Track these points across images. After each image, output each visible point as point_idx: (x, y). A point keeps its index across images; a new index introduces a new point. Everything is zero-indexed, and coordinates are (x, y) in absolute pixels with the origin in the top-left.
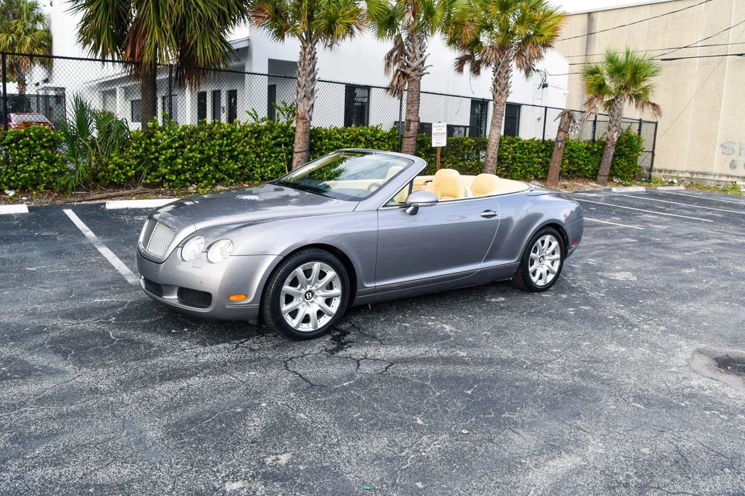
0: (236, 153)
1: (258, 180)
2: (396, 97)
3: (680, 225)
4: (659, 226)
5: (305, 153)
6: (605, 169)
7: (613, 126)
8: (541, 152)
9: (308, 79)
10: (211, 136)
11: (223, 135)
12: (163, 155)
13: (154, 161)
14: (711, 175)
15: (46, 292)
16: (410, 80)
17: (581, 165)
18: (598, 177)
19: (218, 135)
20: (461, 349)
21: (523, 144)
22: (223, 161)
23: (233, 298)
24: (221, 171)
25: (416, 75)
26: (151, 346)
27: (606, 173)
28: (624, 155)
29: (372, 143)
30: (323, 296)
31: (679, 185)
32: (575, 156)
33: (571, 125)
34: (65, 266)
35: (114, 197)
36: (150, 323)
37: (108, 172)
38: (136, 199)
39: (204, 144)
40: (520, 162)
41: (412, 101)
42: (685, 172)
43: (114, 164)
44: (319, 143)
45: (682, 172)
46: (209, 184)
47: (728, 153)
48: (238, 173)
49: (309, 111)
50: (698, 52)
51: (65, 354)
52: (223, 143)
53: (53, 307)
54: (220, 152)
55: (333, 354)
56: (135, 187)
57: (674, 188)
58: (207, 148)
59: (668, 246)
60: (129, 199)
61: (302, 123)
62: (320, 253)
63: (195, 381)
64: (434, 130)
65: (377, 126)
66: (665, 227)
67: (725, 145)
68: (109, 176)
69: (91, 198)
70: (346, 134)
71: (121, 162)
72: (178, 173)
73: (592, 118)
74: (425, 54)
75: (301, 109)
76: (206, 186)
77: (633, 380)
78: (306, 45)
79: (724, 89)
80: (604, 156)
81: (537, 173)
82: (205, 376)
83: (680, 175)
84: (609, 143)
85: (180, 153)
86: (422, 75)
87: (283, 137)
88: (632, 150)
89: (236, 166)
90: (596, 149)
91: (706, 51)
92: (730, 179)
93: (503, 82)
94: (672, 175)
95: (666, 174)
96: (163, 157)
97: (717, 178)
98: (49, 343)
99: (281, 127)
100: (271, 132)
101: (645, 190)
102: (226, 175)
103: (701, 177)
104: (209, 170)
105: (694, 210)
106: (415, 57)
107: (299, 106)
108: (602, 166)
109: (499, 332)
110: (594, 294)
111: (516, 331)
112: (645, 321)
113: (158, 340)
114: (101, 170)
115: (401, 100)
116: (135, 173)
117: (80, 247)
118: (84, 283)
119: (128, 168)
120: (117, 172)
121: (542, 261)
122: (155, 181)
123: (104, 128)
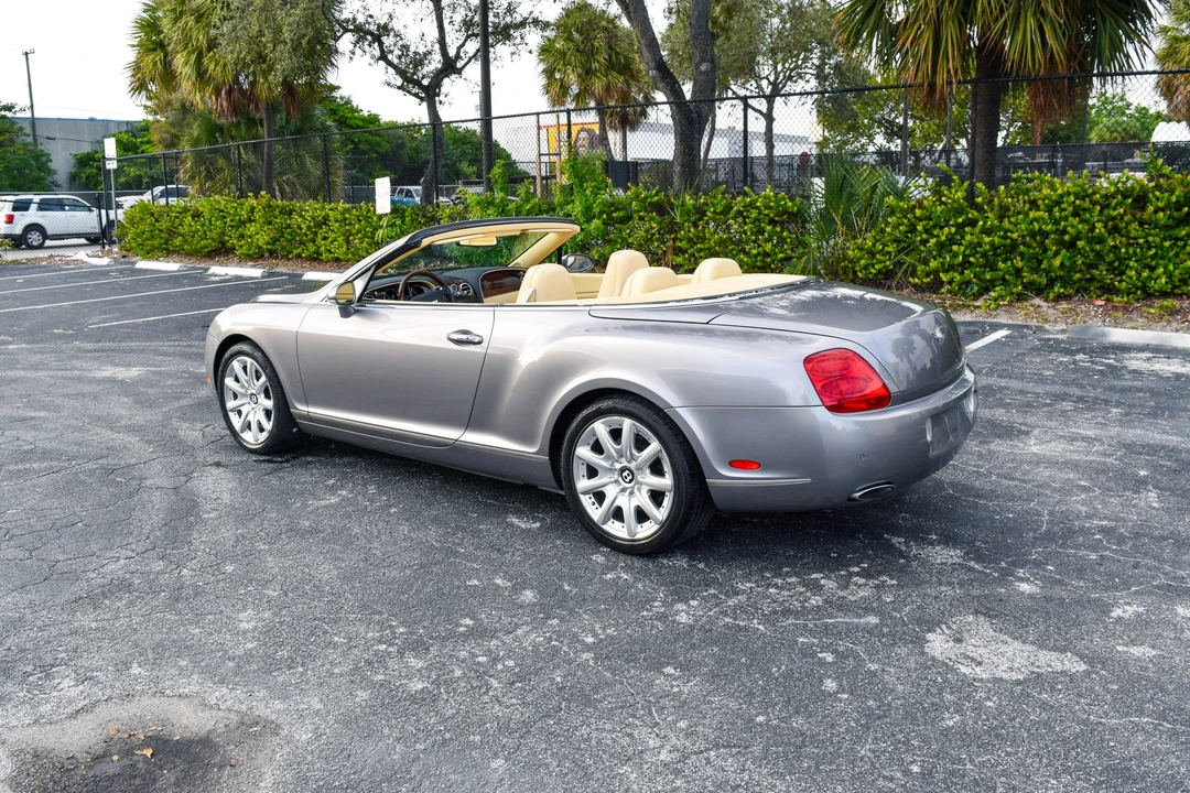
12: (935, 236)
13: (922, 248)
37: (853, 261)
48: (1086, 277)
68: (852, 267)
71: (871, 246)
72: (963, 269)
76: (1002, 297)
96: (933, 241)
116: (893, 265)
119: (883, 258)
120: (863, 262)
121: (631, 481)
122: (925, 280)
123: (865, 194)
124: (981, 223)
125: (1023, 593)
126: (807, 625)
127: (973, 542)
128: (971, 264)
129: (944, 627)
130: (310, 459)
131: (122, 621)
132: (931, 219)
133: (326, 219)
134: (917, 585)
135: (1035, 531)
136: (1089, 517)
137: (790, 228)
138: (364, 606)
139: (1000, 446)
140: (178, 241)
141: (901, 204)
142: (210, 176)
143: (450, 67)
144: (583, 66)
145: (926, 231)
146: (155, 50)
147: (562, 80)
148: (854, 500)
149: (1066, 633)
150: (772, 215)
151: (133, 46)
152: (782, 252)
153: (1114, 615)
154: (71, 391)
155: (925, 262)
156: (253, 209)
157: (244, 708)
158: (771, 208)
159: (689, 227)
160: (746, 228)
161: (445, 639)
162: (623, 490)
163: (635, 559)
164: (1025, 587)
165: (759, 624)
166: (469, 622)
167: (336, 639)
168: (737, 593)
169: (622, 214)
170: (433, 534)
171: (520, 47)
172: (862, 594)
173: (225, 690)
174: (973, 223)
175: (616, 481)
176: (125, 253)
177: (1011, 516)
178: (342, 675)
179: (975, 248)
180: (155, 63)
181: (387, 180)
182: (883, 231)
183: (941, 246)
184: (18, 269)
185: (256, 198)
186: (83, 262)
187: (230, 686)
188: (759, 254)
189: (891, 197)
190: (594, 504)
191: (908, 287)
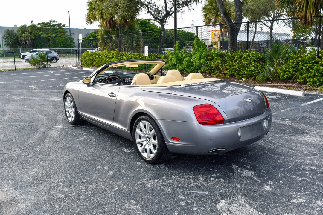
13: (301, 70)
43: (281, 70)
71: (285, 69)
96: (304, 68)
119: (288, 73)
120: (282, 74)
121: (149, 141)
122: (302, 81)
123: (284, 52)
124: (320, 62)
125: (265, 190)
126: (184, 192)
127: (261, 170)
128: (317, 76)
129: (228, 198)
130: (84, 126)
131: (4, 168)
132: (304, 61)
133: (132, 57)
134: (230, 183)
135: (285, 168)
136: (309, 165)
137: (260, 63)
138: (65, 170)
139: (295, 138)
140: (94, 63)
141: (295, 56)
142: (106, 45)
143: (168, 14)
144: (215, 13)
145: (303, 65)
146: (92, 10)
147: (209, 17)
148: (210, 153)
149: (270, 206)
150: (254, 59)
151: (88, 9)
152: (257, 70)
153: (292, 201)
154: (41, 103)
155: (302, 74)
156: (113, 54)
157: (15, 196)
158: (254, 57)
159: (230, 62)
160: (247, 62)
161: (78, 183)
162: (147, 143)
163: (149, 165)
164: (267, 188)
165: (170, 190)
166: (88, 179)
167: (51, 179)
168: (171, 179)
169: (210, 57)
170: (98, 152)
171: (190, 8)
172: (210, 184)
173: (14, 191)
174: (318, 62)
175: (146, 141)
176: (82, 65)
177: (281, 162)
178: (45, 190)
179: (318, 70)
180: (92, 14)
181: (148, 46)
182: (289, 64)
183: (307, 70)
184: (54, 69)
185: (114, 51)
186: (71, 68)
187: (16, 190)
188: (250, 71)
189: (292, 54)
190: (140, 147)
191: (297, 83)
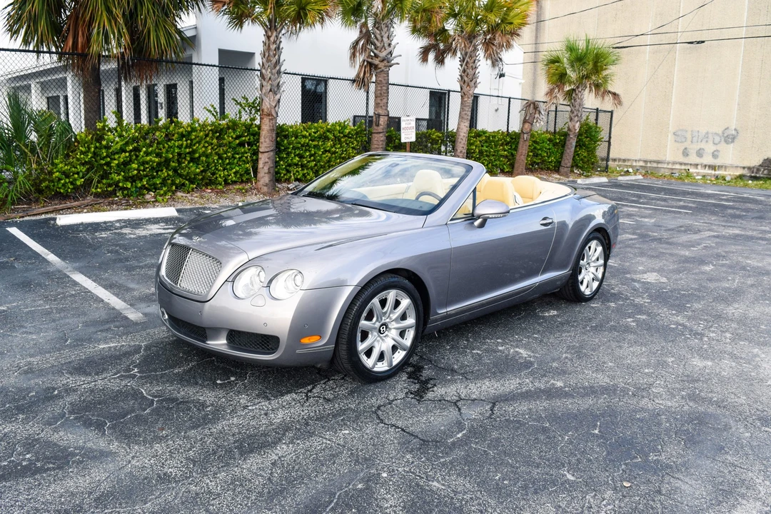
0: (197, 155)
1: (221, 184)
2: (362, 90)
3: (665, 217)
4: (646, 220)
5: (272, 153)
6: (567, 161)
7: (575, 117)
8: (506, 145)
9: (273, 71)
10: (168, 137)
11: (182, 136)
12: (115, 159)
13: (105, 168)
14: (665, 163)
15: (33, 340)
16: (379, 71)
17: (544, 156)
18: (561, 169)
19: (176, 135)
20: (553, 377)
21: (489, 137)
22: (183, 165)
23: (305, 341)
24: (181, 176)
25: (385, 66)
26: (203, 405)
27: (569, 165)
28: (584, 145)
29: (339, 140)
30: (397, 329)
31: (635, 174)
32: (539, 147)
33: (536, 116)
34: (42, 302)
35: (62, 210)
36: (185, 372)
37: (53, 181)
38: (88, 212)
39: (161, 146)
40: (487, 156)
41: (381, 94)
42: (639, 161)
43: (60, 172)
44: (286, 142)
45: (636, 161)
46: (169, 191)
47: (680, 141)
48: (200, 177)
49: (275, 106)
50: (648, 39)
51: (100, 426)
52: (182, 145)
53: (51, 359)
54: (179, 154)
55: (422, 397)
56: (84, 198)
57: (633, 178)
58: (164, 150)
59: (670, 241)
60: (79, 212)
61: (268, 120)
62: (396, 279)
63: (283, 449)
64: (403, 125)
65: (345, 122)
66: (653, 221)
67: (677, 133)
68: (54, 186)
69: (35, 212)
70: (313, 130)
71: (67, 170)
72: (133, 179)
73: (553, 108)
74: (393, 43)
75: (267, 105)
76: (165, 194)
77: (743, 399)
78: (270, 34)
79: (675, 78)
80: (566, 148)
81: (503, 166)
82: (292, 442)
83: (634, 164)
84: (571, 133)
85: (134, 157)
86: (391, 66)
87: (246, 136)
88: (591, 140)
89: (198, 170)
90: (559, 139)
91: (656, 39)
92: (683, 167)
93: (470, 71)
94: (626, 164)
95: (620, 163)
96: (116, 162)
97: (670, 166)
98: (70, 413)
99: (244, 125)
100: (234, 130)
101: (607, 181)
102: (187, 180)
103: (655, 165)
104: (168, 175)
105: (665, 200)
106: (384, 46)
107: (264, 101)
108: (564, 157)
109: (579, 353)
110: (637, 300)
111: (594, 350)
112: (708, 328)
113: (208, 396)
114: (44, 180)
115: (368, 93)
116: (84, 182)
117: (49, 275)
118: (77, 323)
123: (45, 131)
